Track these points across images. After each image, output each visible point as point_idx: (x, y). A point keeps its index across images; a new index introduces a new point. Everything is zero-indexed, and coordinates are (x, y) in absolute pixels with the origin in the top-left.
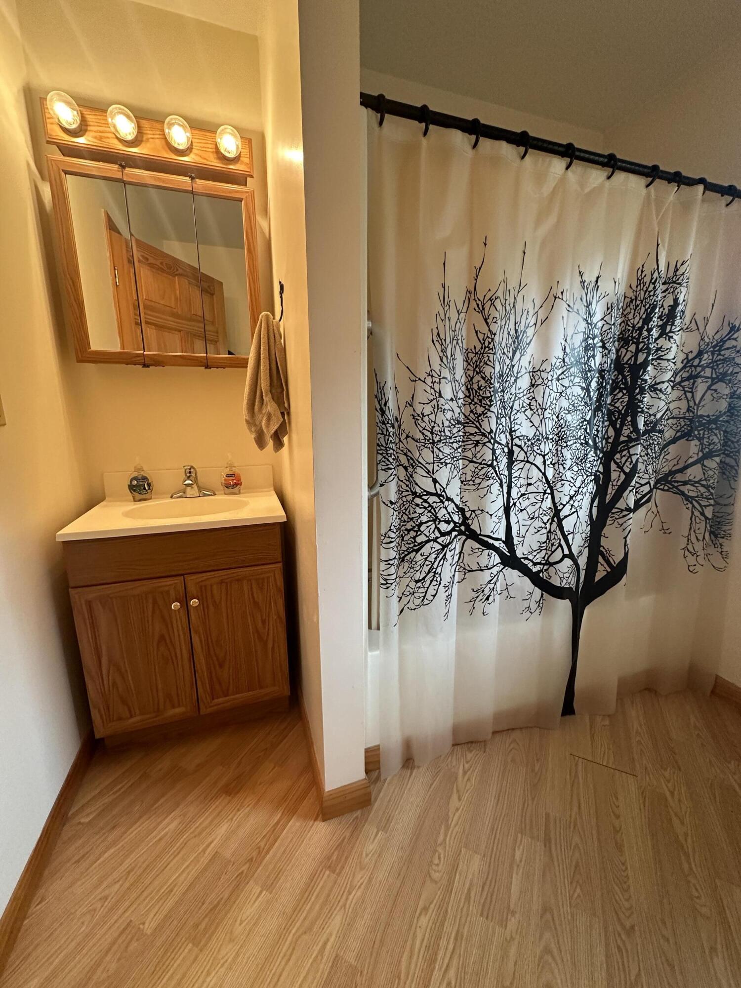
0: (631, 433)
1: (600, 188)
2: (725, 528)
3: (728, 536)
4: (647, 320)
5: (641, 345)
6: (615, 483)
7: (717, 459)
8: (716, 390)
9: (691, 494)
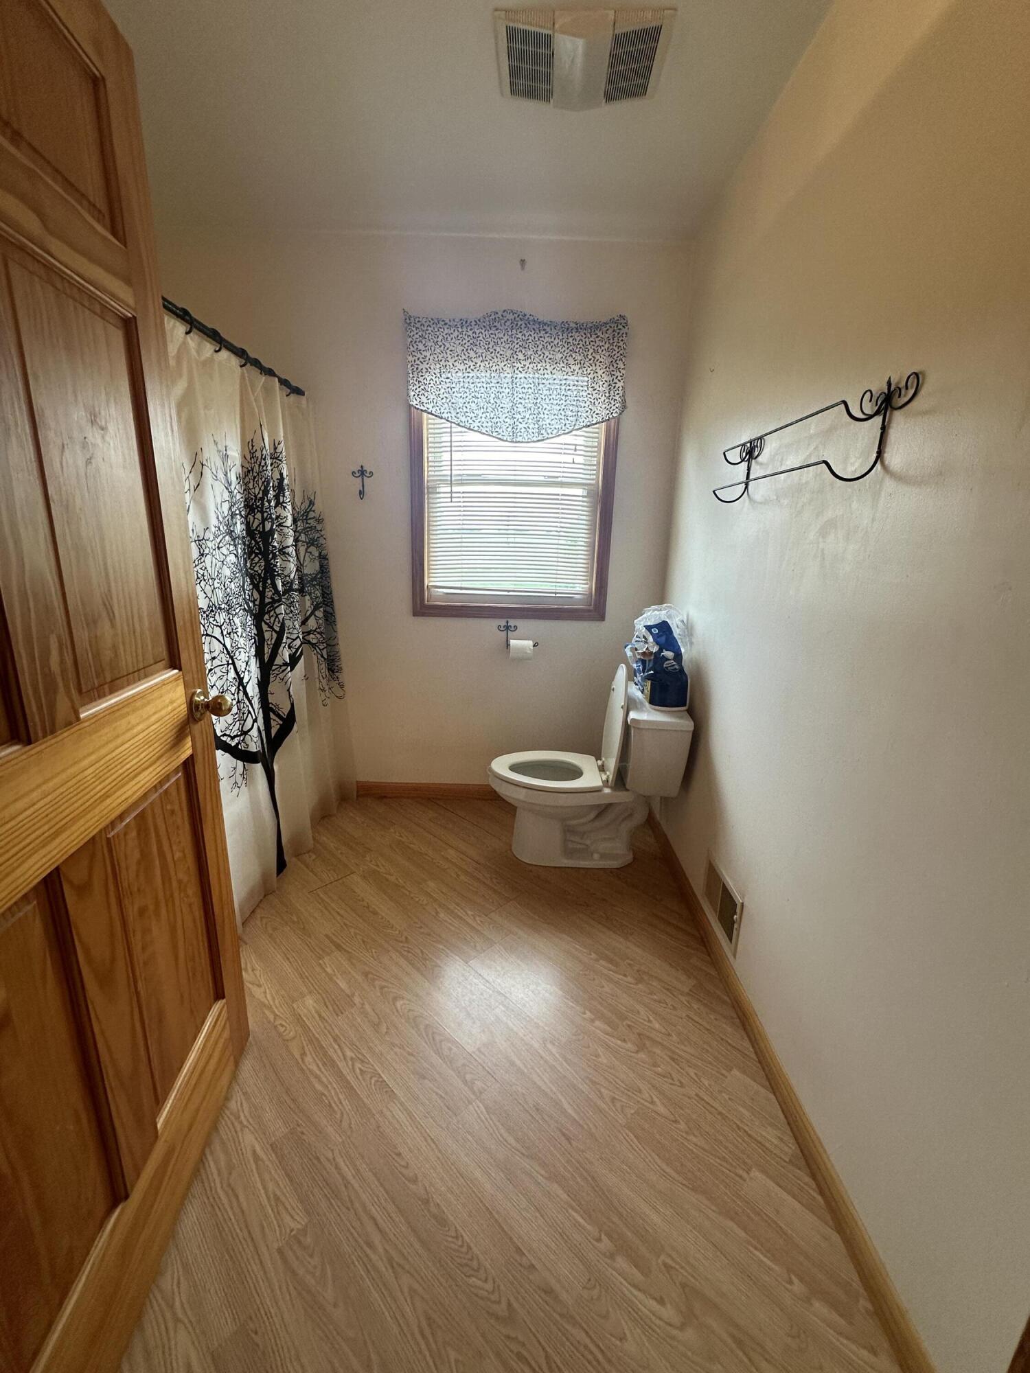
0: (274, 594)
1: (211, 360)
2: (337, 664)
3: (340, 670)
4: (266, 492)
5: (265, 515)
6: (269, 643)
7: (321, 609)
8: (311, 553)
9: (314, 641)
